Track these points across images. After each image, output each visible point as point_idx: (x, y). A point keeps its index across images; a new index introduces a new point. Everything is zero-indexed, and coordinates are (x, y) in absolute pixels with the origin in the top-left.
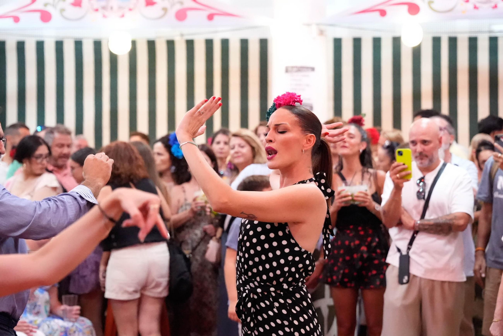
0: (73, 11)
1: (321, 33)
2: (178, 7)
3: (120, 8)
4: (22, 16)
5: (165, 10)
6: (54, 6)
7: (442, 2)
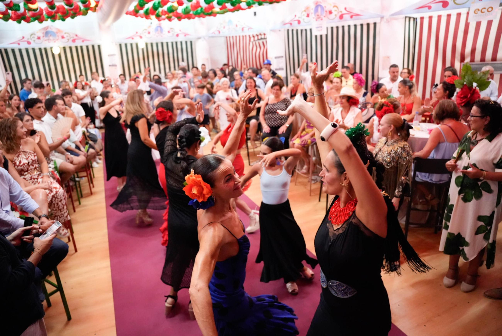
0: (37, 41)
1: (116, 44)
2: (72, 39)
3: (54, 40)
4: (21, 43)
5: (68, 40)
6: (31, 39)
7: (148, 35)
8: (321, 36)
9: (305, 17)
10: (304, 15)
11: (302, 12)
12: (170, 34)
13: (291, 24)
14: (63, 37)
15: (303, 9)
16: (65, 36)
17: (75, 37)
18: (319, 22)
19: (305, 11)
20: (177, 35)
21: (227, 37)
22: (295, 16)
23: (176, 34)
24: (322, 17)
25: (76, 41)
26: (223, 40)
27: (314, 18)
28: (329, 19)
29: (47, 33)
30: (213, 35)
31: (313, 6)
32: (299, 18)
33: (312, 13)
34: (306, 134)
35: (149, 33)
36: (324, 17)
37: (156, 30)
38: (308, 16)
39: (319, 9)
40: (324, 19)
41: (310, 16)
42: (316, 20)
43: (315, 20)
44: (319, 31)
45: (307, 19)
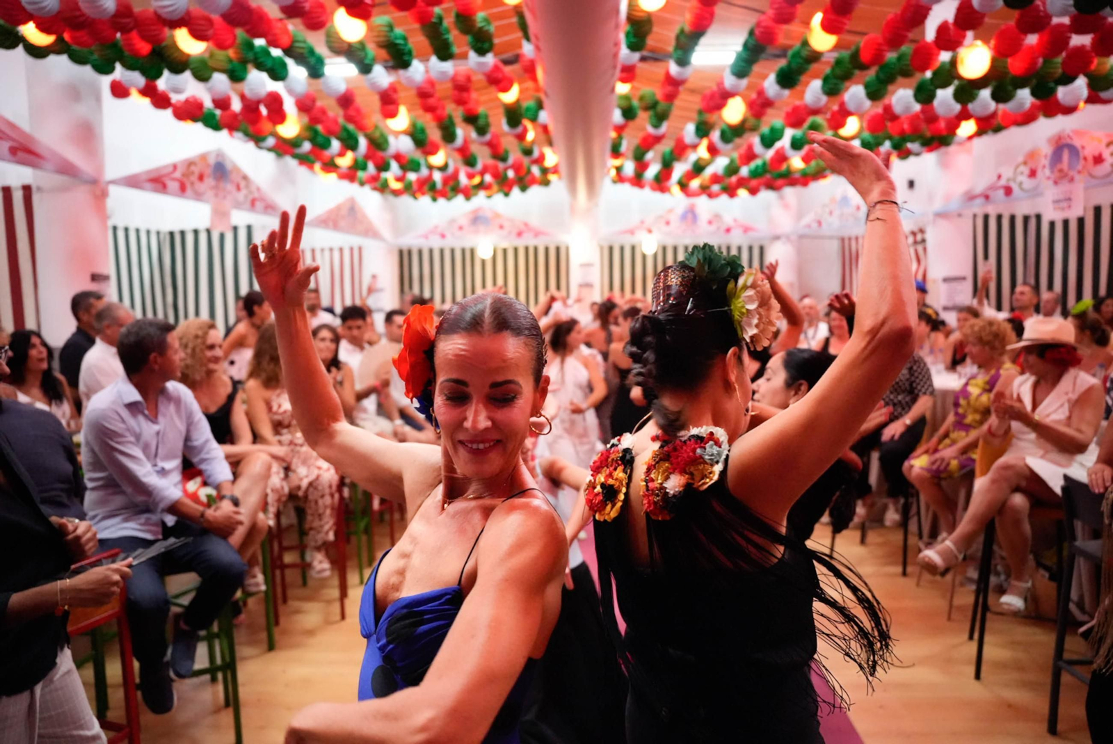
0: (458, 233)
2: (517, 230)
3: (484, 231)
4: (431, 237)
6: (448, 230)
7: (666, 229)
8: (1066, 223)
9: (1024, 178)
10: (1022, 173)
11: (1017, 167)
12: (713, 228)
13: (987, 197)
14: (501, 227)
15: (1021, 159)
16: (506, 224)
17: (522, 227)
18: (1064, 187)
19: (1025, 163)
20: (728, 230)
21: (843, 240)
22: (999, 177)
23: (724, 227)
24: (1072, 173)
25: (525, 235)
26: (835, 246)
27: (1048, 178)
28: (1091, 176)
29: (477, 219)
30: (807, 231)
31: (1047, 150)
32: (1008, 180)
33: (1044, 167)
34: (950, 445)
35: (668, 223)
36: (1079, 172)
37: (684, 217)
38: (1033, 174)
39: (1066, 155)
40: (1077, 177)
41: (1040, 173)
42: (1056, 183)
43: (1051, 183)
44: (1063, 209)
45: (1028, 183)
